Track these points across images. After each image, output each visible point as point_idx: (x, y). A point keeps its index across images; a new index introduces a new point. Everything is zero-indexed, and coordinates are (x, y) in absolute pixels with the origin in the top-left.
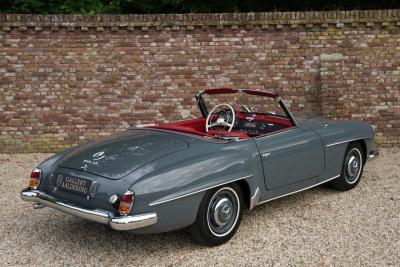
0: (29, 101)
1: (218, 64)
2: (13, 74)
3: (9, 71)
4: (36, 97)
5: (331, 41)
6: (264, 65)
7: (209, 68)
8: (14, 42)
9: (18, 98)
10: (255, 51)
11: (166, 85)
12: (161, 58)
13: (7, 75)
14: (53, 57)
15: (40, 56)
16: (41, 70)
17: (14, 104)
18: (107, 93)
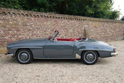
0: (35, 36)
1: (71, 27)
2: (32, 28)
3: (31, 27)
4: (36, 35)
5: (86, 23)
6: (77, 27)
7: (69, 28)
8: (33, 19)
9: (32, 35)
10: (76, 24)
11: (62, 31)
12: (62, 25)
13: (30, 28)
14: (41, 23)
15: (38, 23)
16: (38, 27)
17: (31, 36)
18: (51, 33)
